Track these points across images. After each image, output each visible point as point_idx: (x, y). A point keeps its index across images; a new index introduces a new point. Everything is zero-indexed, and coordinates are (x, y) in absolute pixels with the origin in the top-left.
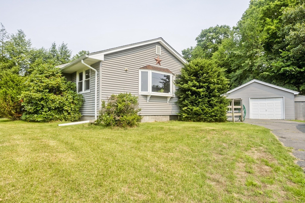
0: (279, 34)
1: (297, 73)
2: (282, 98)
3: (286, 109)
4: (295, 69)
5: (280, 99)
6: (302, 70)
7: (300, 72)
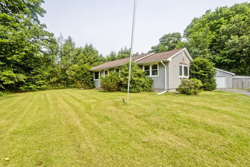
0: (218, 40)
1: (230, 63)
2: (225, 77)
3: (227, 82)
4: (229, 60)
5: (224, 77)
6: (233, 61)
7: (232, 62)
